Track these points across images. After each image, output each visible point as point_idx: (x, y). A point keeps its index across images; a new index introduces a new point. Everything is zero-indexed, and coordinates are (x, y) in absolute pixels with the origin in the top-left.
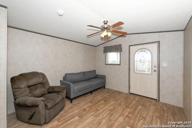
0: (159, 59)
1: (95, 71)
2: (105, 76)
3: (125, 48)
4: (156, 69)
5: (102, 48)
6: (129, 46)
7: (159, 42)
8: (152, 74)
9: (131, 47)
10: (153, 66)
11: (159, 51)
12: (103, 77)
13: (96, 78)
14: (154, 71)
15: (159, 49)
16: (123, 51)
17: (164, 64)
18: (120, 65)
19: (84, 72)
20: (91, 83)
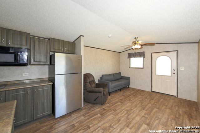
0: (178, 64)
1: (120, 73)
2: (129, 78)
3: (148, 54)
4: (175, 72)
5: (126, 54)
6: (152, 53)
7: (178, 51)
8: (171, 76)
9: (153, 54)
10: (173, 69)
11: (178, 58)
12: (128, 79)
13: (121, 79)
14: (174, 73)
15: (178, 56)
16: (145, 57)
17: (181, 69)
18: (143, 68)
19: (113, 74)
20: (121, 83)
